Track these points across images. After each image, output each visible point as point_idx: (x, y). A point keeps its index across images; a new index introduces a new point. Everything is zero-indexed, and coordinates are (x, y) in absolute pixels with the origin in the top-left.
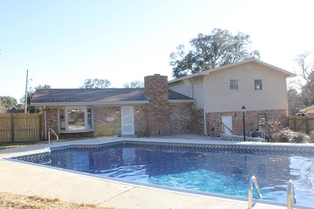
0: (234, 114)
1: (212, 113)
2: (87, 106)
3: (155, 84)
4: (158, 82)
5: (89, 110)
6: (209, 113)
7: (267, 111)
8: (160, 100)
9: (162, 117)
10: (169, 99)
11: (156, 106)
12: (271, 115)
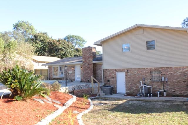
0: (126, 71)
1: (109, 69)
2: (59, 65)
3: (86, 52)
4: (87, 51)
5: (61, 68)
6: (106, 70)
7: (161, 68)
8: (88, 61)
9: (89, 71)
10: (93, 61)
11: (86, 65)
12: (167, 72)
